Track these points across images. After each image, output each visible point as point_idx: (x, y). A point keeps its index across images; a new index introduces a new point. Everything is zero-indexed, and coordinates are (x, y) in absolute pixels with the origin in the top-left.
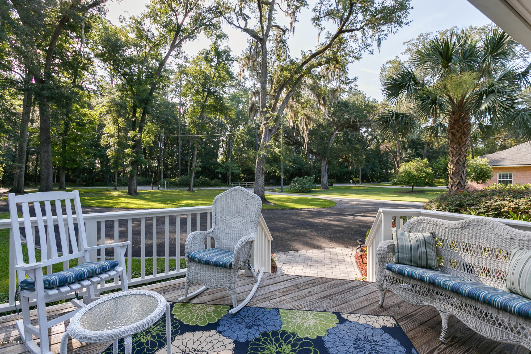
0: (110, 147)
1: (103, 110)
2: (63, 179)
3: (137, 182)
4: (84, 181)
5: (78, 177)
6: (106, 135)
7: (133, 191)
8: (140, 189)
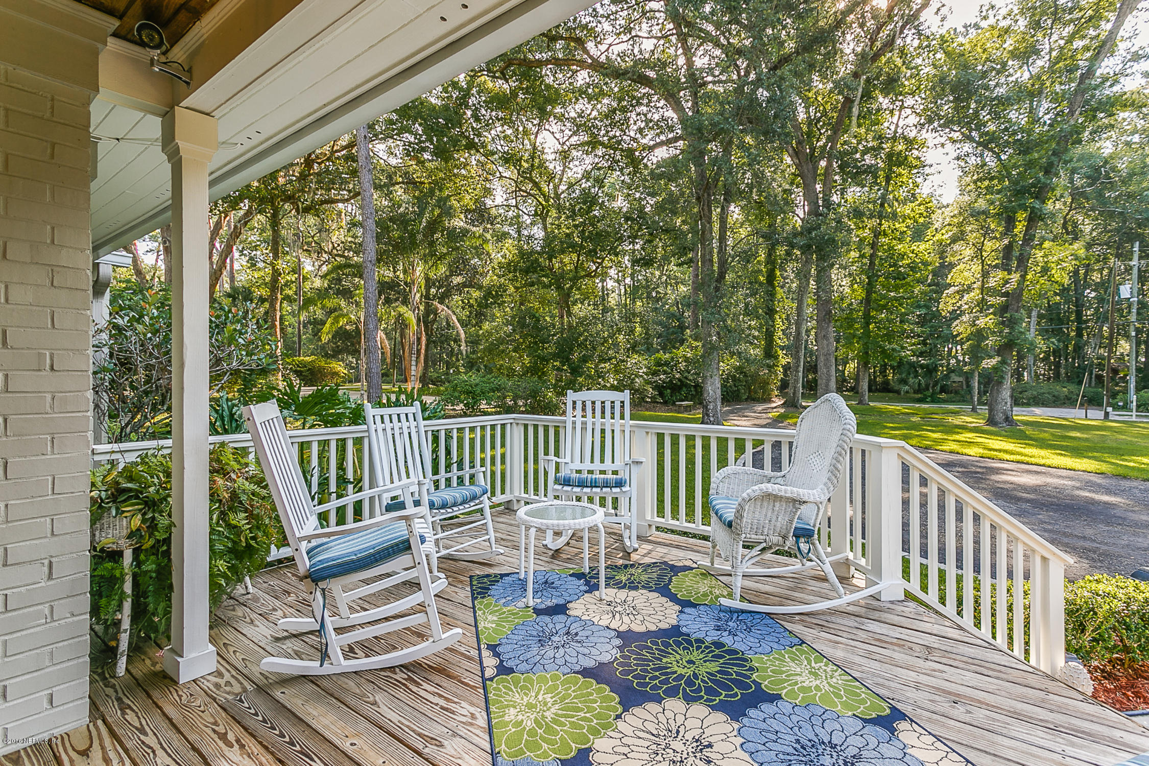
0: (963, 313)
1: (944, 237)
2: (864, 385)
3: (1012, 396)
4: (916, 392)
5: (904, 382)
6: (952, 290)
7: (1000, 417)
8: (1021, 415)
